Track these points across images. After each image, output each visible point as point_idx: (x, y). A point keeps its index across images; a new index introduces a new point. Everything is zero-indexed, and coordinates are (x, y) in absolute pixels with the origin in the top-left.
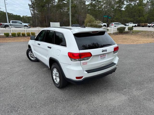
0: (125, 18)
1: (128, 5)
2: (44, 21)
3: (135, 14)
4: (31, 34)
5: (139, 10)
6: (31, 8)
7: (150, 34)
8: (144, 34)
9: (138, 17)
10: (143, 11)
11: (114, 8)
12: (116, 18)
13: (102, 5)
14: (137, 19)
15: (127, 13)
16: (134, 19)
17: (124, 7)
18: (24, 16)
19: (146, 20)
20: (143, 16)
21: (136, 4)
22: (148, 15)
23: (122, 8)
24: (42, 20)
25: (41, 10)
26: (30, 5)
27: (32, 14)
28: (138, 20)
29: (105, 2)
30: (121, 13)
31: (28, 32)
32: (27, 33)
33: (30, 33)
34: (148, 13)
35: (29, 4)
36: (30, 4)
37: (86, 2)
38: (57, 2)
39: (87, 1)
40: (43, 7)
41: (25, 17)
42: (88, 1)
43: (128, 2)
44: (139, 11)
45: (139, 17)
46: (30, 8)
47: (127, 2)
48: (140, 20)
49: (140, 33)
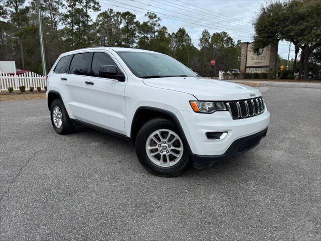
17: (137, 41)
21: (155, 38)
29: (97, 28)
39: (61, 22)
43: (141, 34)
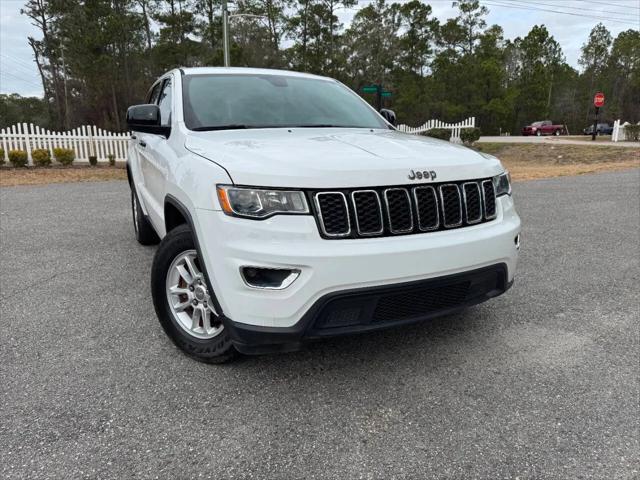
0: (437, 105)
1: (443, 54)
2: (104, 113)
3: (473, 87)
4: (52, 158)
5: (487, 74)
6: (43, 55)
7: (543, 153)
8: (523, 155)
9: (482, 102)
10: (498, 78)
11: (390, 66)
12: (403, 103)
13: (346, 54)
14: (480, 107)
15: (444, 84)
16: (469, 107)
17: (431, 60)
18: (5, 95)
19: (511, 110)
20: (501, 97)
21: (473, 52)
22: (518, 92)
23: (422, 64)
24: (93, 107)
25: (89, 65)
26: (38, 43)
27: (45, 82)
28: (486, 110)
29: (355, 40)
30: (419, 85)
31: (40, 147)
32: (34, 154)
33: (49, 152)
34: (519, 87)
35: (31, 40)
36: (36, 40)
37: (283, 38)
38: (157, 35)
39: (285, 34)
40: (97, 51)
41: (11, 99)
42: (289, 34)
43: (442, 45)
44: (485, 75)
45: (488, 100)
46: (37, 56)
47: (438, 43)
48: (491, 111)
49: (507, 152)
